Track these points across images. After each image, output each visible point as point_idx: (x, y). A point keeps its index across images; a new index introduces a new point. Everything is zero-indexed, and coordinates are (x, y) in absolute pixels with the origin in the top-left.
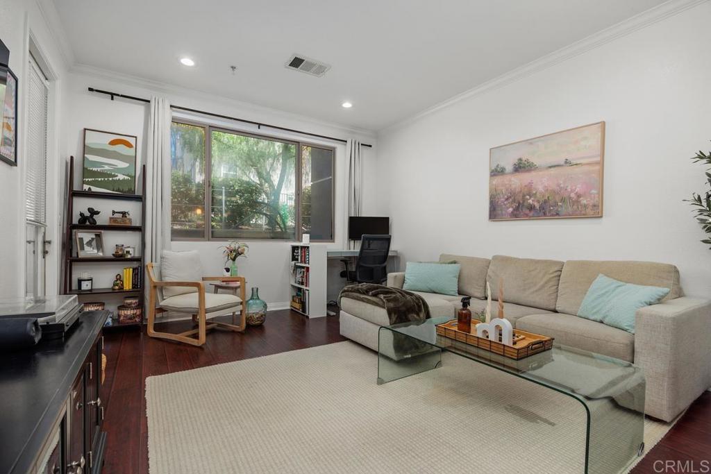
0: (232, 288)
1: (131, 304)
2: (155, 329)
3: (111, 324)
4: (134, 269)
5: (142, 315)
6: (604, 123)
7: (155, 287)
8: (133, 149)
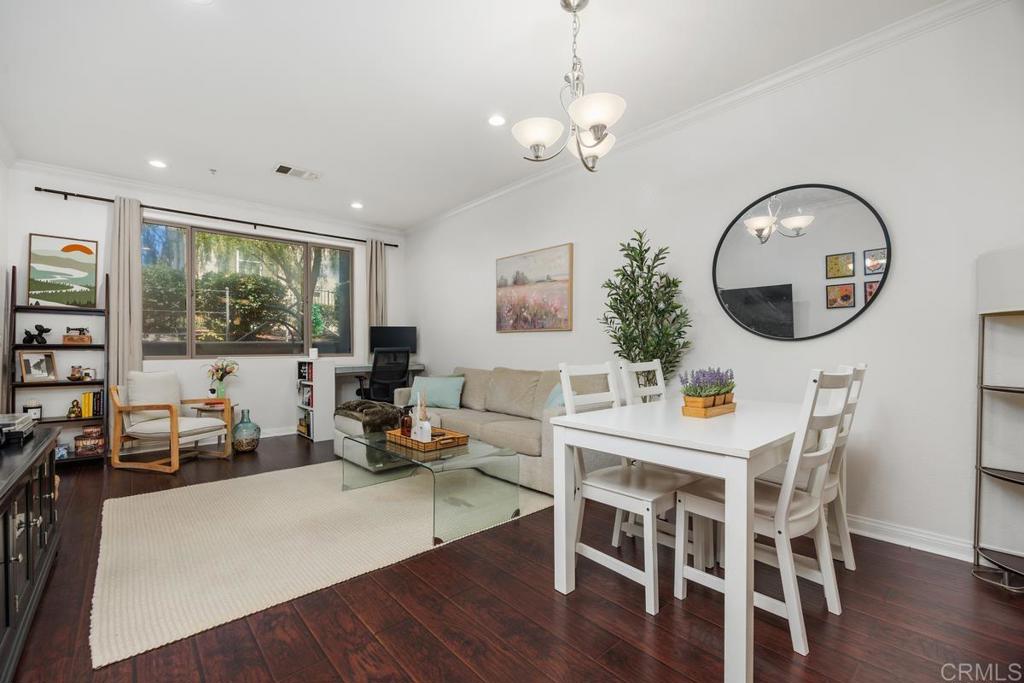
0: (218, 411)
1: (91, 433)
2: (121, 460)
3: (66, 456)
4: (94, 394)
5: (106, 445)
6: (571, 245)
7: (121, 412)
8: (94, 256)
